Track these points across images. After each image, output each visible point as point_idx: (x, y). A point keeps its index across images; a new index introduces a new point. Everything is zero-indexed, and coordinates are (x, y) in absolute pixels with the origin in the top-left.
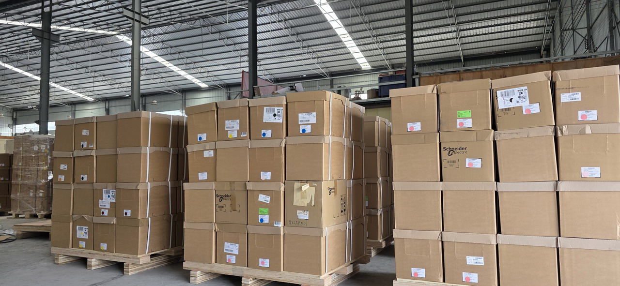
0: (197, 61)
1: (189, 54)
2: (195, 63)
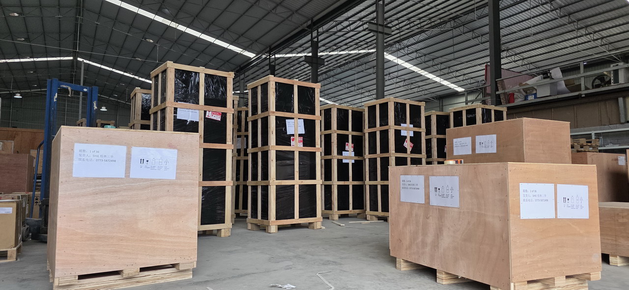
0: (452, 65)
1: (443, 59)
2: (449, 67)
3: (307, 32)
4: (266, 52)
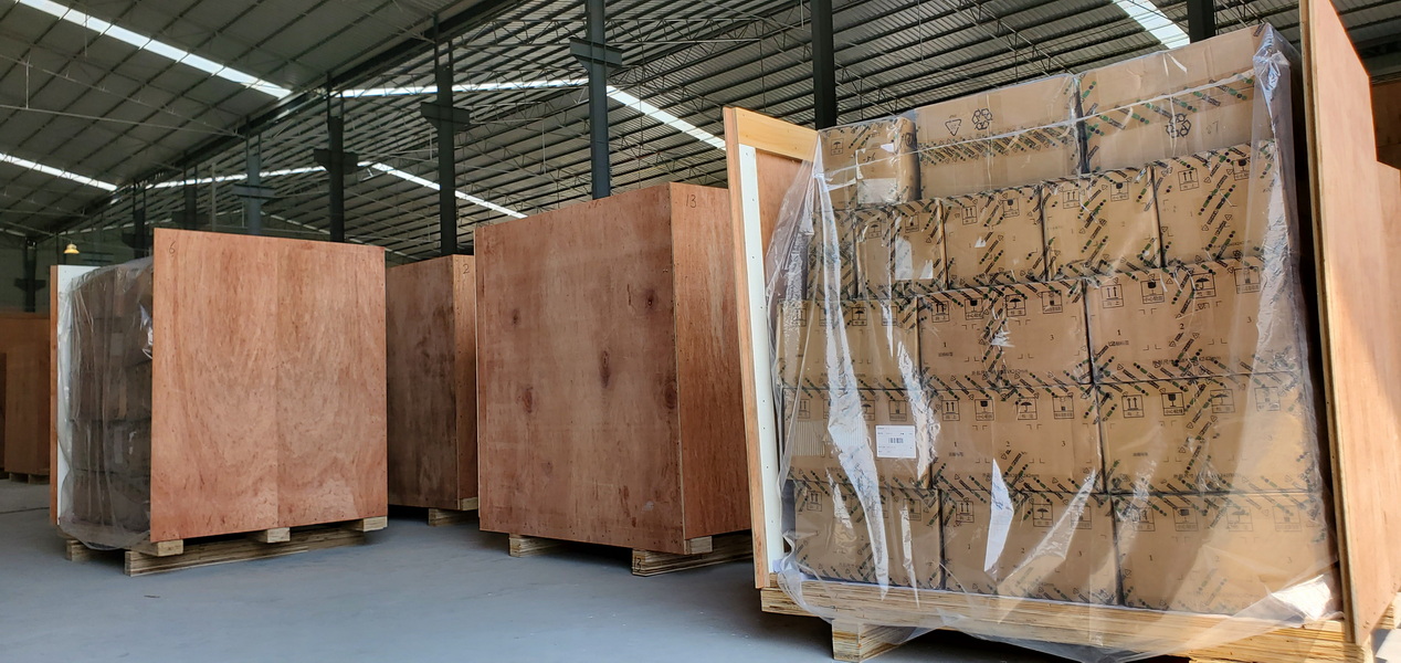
3: (424, 45)
4: (319, 87)
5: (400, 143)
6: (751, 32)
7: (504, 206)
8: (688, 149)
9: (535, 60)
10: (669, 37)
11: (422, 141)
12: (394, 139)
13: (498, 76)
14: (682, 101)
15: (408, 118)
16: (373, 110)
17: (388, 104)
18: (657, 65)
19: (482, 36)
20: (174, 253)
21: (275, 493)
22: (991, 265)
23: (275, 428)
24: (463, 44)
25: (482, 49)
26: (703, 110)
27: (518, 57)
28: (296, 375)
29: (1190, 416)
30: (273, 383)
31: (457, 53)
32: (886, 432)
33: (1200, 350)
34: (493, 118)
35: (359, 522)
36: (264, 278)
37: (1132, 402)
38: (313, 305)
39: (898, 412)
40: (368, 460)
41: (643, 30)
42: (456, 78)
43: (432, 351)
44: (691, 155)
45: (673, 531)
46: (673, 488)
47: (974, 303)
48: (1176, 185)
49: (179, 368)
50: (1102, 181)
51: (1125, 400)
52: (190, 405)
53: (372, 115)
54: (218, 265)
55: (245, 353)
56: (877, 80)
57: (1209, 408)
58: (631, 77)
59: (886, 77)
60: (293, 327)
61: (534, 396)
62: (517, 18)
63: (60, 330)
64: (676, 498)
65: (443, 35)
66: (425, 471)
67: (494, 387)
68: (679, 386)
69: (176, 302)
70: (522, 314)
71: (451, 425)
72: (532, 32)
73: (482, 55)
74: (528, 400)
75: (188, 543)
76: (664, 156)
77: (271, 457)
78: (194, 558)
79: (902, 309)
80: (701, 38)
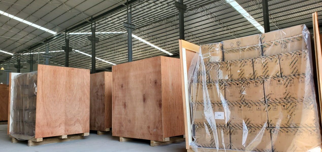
0: (166, 41)
3: (89, 23)
4: (64, 32)
5: (81, 45)
6: (164, 22)
7: (105, 60)
8: (149, 48)
9: (114, 27)
10: (145, 23)
11: (87, 45)
12: (80, 44)
13: (105, 30)
14: (147, 37)
15: (84, 39)
16: (76, 38)
17: (79, 36)
18: (142, 29)
19: (102, 21)
20: (42, 70)
21: (64, 127)
22: (241, 76)
23: (64, 112)
24: (98, 23)
25: (102, 24)
26: (152, 39)
27: (110, 26)
28: (69, 99)
29: (288, 110)
30: (64, 101)
31: (96, 25)
32: (218, 113)
33: (291, 96)
34: (104, 40)
35: (83, 134)
36: (63, 76)
37: (275, 107)
38: (74, 83)
39: (220, 109)
40: (85, 119)
41: (139, 21)
42: (96, 30)
43: (99, 94)
44: (149, 49)
45: (161, 136)
46: (161, 126)
47: (238, 84)
48: (284, 59)
49: (43, 97)
50: (267, 58)
51: (273, 106)
52: (45, 106)
53: (76, 39)
54: (52, 73)
55: (58, 94)
56: (192, 34)
57: (293, 108)
58: (136, 31)
59: (194, 33)
60: (69, 88)
61: (126, 104)
62: (111, 17)
63: (11, 88)
64: (161, 128)
65: (93, 21)
66: (97, 122)
67: (116, 103)
68: (163, 102)
69: (42, 82)
70: (124, 85)
71: (103, 111)
72: (114, 21)
73: (102, 26)
74: (125, 105)
75: (44, 138)
76: (143, 50)
77: (63, 118)
78: (45, 142)
79: (221, 86)
80: (152, 23)
